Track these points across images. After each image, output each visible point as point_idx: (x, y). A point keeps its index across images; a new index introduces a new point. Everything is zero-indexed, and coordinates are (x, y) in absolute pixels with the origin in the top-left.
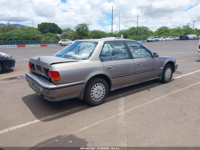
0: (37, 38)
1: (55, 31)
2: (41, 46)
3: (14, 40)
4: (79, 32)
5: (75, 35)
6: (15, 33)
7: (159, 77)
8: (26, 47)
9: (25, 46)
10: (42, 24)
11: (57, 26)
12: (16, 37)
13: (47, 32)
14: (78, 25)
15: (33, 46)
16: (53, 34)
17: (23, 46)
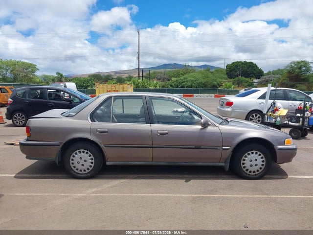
0: (218, 84)
1: (251, 73)
2: (215, 96)
3: (187, 87)
4: (292, 75)
5: (283, 80)
6: (189, 79)
7: (223, 164)
8: (195, 97)
9: (192, 96)
10: (233, 63)
11: (257, 66)
12: (190, 84)
13: (237, 76)
14: (292, 63)
15: (204, 96)
16: (247, 79)
17: (190, 96)
